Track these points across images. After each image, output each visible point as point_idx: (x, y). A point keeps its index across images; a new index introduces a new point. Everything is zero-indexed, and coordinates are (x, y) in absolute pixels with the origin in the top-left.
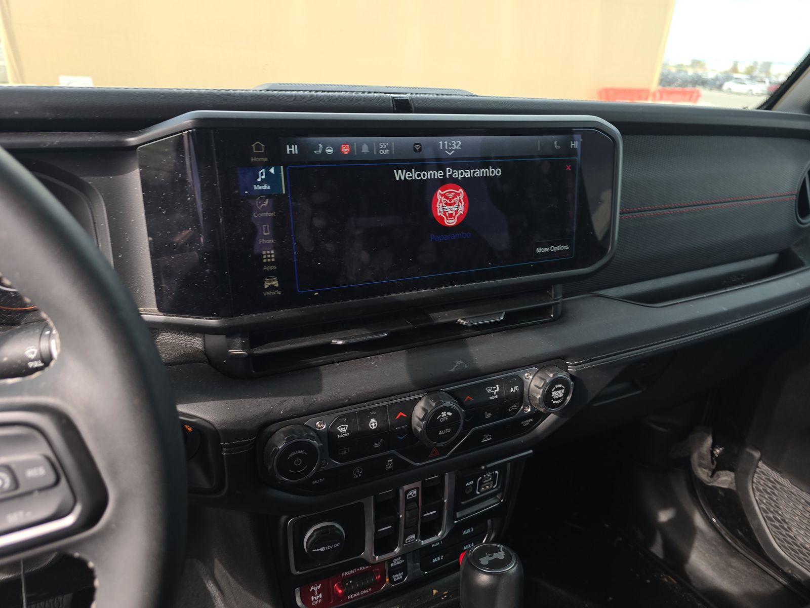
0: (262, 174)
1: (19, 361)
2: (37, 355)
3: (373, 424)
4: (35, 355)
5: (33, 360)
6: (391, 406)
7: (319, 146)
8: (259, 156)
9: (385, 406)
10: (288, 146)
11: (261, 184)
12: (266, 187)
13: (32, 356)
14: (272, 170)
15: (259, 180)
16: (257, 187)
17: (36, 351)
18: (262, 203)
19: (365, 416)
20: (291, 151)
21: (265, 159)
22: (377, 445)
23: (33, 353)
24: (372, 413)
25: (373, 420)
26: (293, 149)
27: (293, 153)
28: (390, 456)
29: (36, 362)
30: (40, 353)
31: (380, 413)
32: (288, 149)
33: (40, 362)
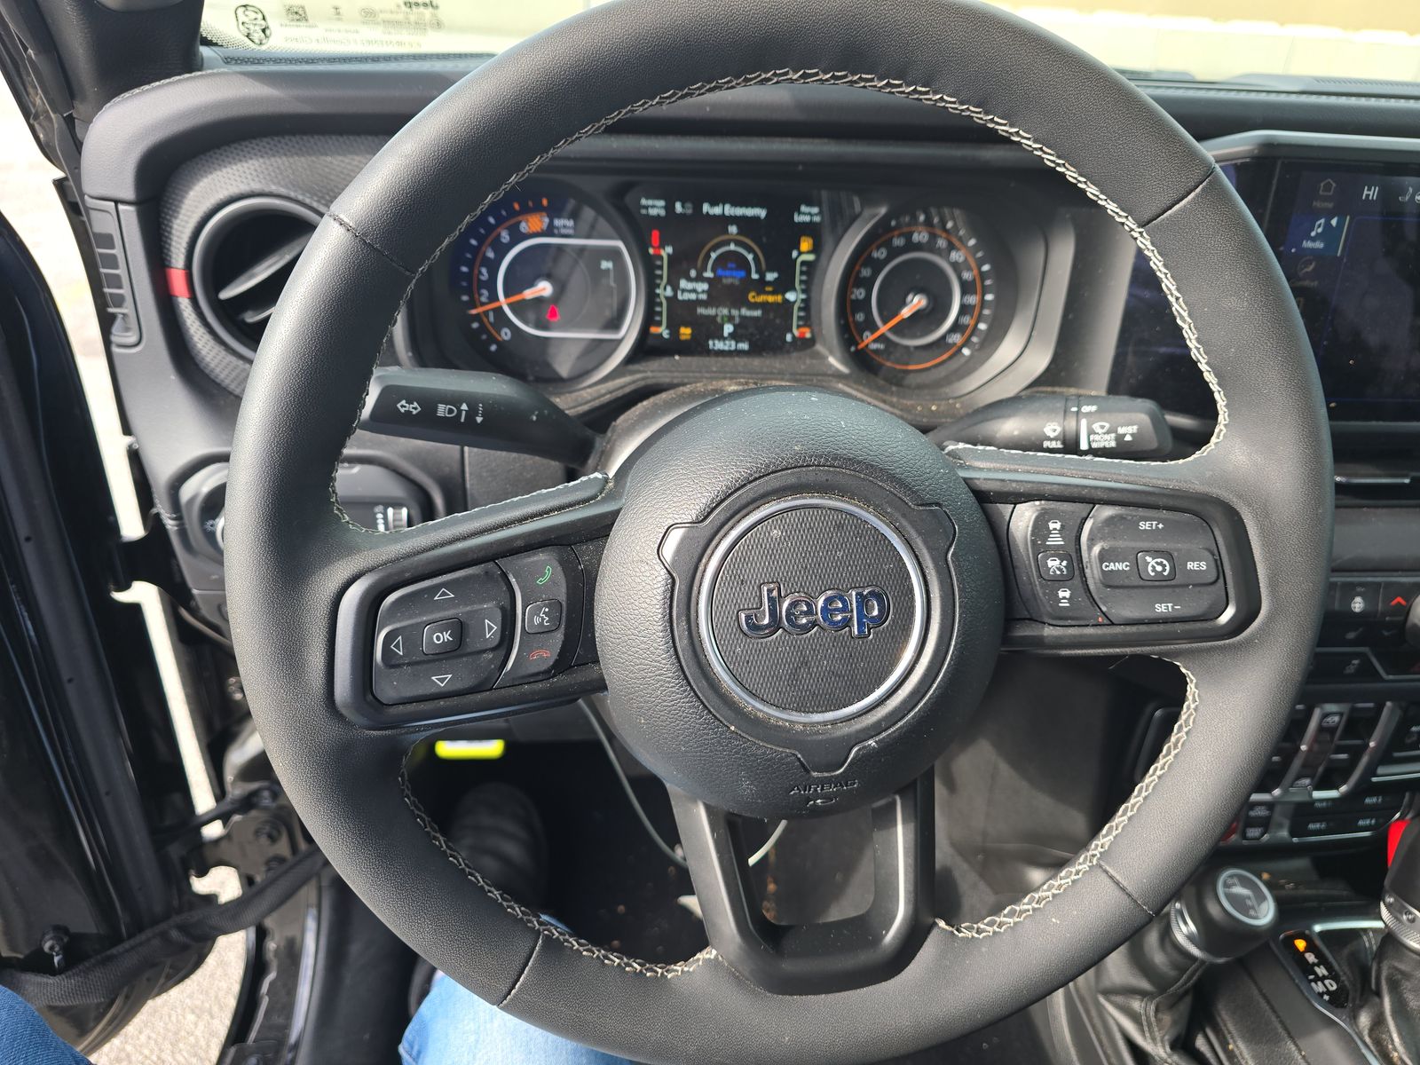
0: (1319, 226)
1: (1033, 438)
2: (1060, 434)
3: (1358, 605)
4: (1056, 434)
5: (1051, 440)
6: (1388, 585)
7: (1408, 190)
8: (1325, 199)
9: (1379, 584)
10: (1366, 188)
11: (1313, 240)
12: (1319, 245)
13: (1052, 435)
14: (1334, 222)
15: (1313, 234)
16: (1307, 244)
17: (1059, 429)
18: (1305, 267)
19: (1350, 591)
20: (1368, 196)
21: (1330, 205)
22: (1351, 636)
23: (1055, 431)
24: (1359, 589)
25: (1358, 599)
26: (1371, 193)
27: (1370, 198)
28: (1356, 655)
29: (1054, 442)
30: (1064, 432)
31: (1370, 591)
32: (1366, 192)
33: (1059, 442)
